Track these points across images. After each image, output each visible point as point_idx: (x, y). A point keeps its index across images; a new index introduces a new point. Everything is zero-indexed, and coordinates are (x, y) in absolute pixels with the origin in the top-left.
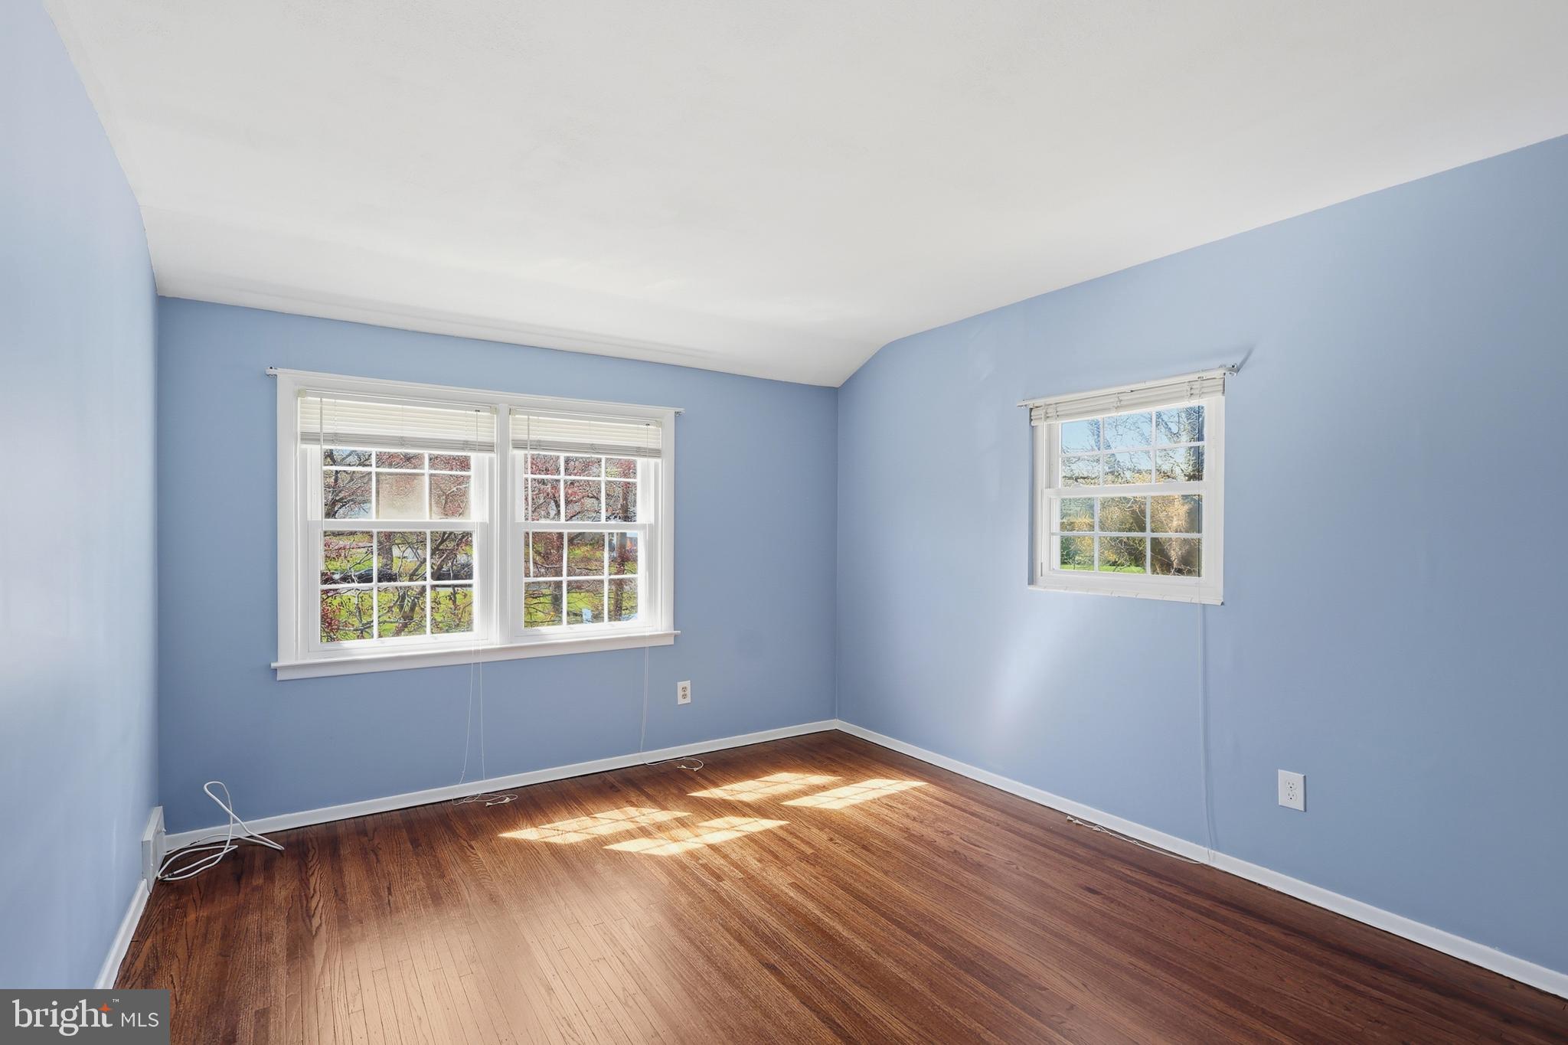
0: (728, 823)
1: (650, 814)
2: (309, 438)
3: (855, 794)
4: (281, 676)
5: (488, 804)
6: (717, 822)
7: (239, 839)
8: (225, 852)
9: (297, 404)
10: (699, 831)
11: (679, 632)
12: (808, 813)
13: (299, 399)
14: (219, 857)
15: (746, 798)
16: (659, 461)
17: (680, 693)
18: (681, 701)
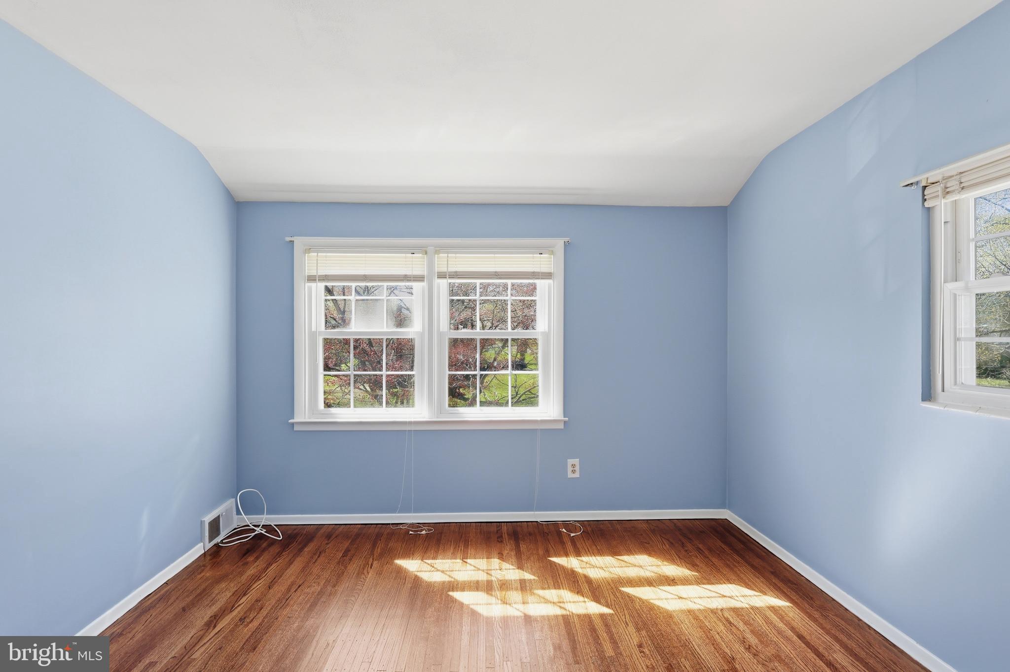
0: (560, 597)
1: (508, 571)
2: (312, 279)
3: (700, 598)
4: (296, 428)
5: (411, 532)
6: (552, 594)
7: (271, 525)
8: (256, 533)
9: (305, 258)
10: (530, 598)
11: (567, 419)
12: (638, 607)
13: (307, 255)
14: (251, 536)
15: (594, 574)
16: (551, 281)
17: (570, 469)
18: (570, 475)
